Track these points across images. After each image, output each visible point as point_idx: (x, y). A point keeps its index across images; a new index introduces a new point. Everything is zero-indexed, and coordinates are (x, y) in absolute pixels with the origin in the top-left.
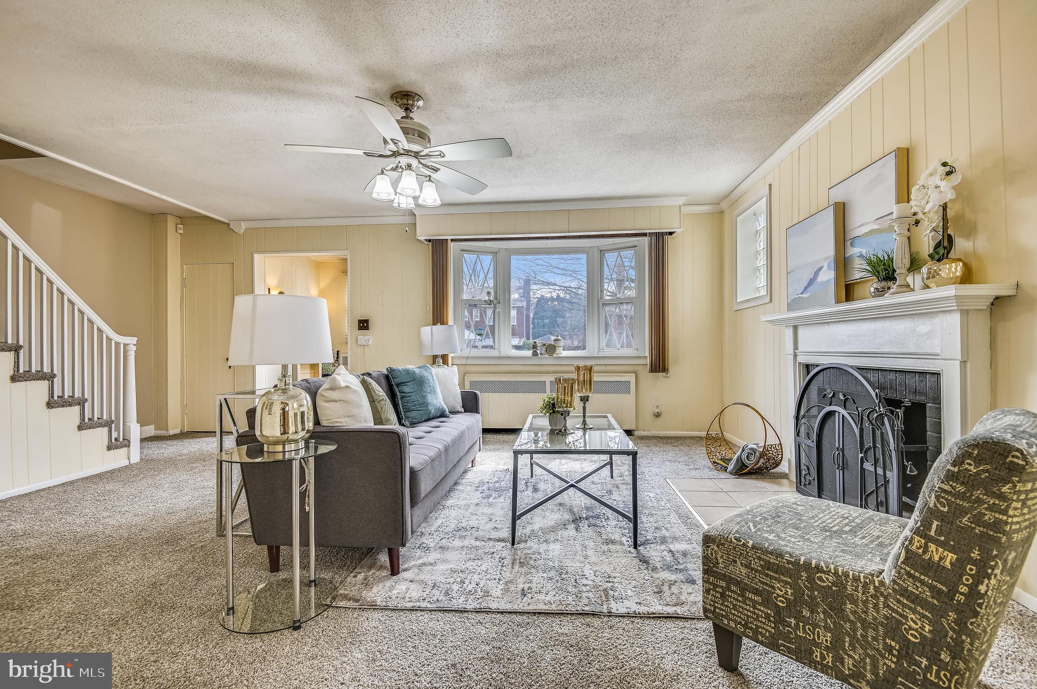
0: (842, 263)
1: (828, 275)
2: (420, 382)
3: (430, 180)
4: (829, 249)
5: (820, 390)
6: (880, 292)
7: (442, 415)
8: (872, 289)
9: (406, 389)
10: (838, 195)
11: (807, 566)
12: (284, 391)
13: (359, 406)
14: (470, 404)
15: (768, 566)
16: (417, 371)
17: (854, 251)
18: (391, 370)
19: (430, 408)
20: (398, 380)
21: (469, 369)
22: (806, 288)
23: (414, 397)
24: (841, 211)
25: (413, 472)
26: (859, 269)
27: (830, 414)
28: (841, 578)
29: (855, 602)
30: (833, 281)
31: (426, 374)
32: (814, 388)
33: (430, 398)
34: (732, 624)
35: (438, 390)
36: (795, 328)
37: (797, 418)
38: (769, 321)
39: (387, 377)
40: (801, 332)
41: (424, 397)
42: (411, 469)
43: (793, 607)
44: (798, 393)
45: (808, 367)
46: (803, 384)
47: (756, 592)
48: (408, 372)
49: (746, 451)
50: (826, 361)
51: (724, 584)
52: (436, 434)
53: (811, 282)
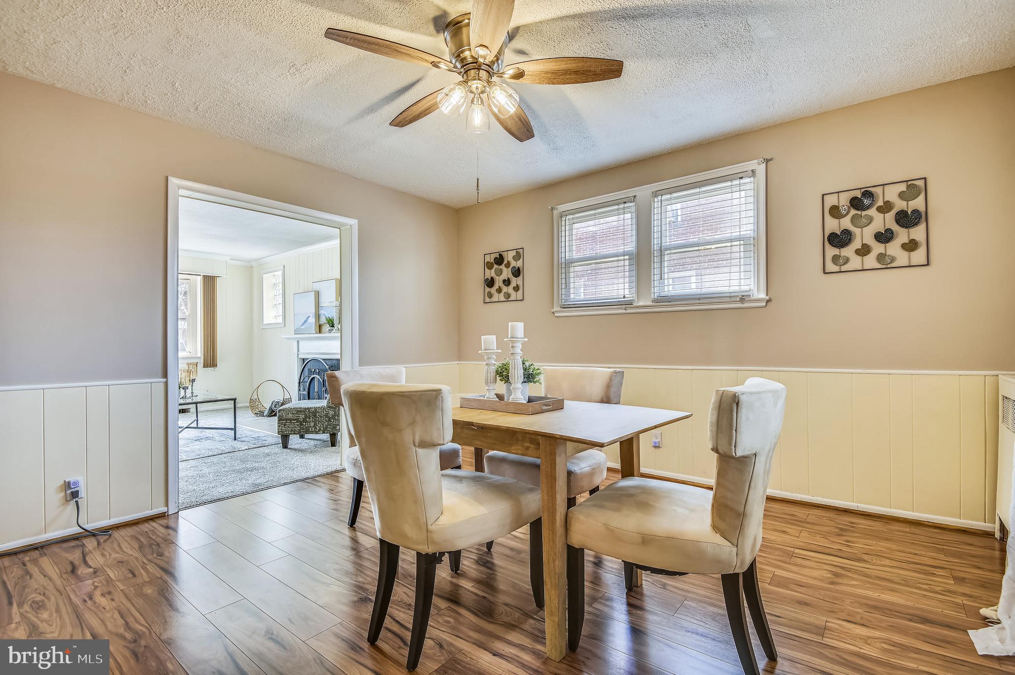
0: (318, 316)
1: (312, 320)
4: (312, 310)
5: (309, 370)
6: (330, 331)
8: (328, 330)
10: (317, 287)
11: (308, 408)
15: (298, 411)
17: (322, 312)
22: (303, 324)
24: (317, 294)
26: (323, 320)
27: (313, 379)
28: (316, 409)
29: (319, 413)
30: (314, 323)
32: (306, 370)
34: (287, 432)
36: (298, 341)
37: (299, 383)
38: (286, 338)
40: (301, 343)
43: (304, 420)
44: (300, 374)
45: (303, 360)
46: (302, 369)
47: (295, 420)
49: (274, 403)
50: (311, 357)
51: (285, 422)
53: (305, 322)
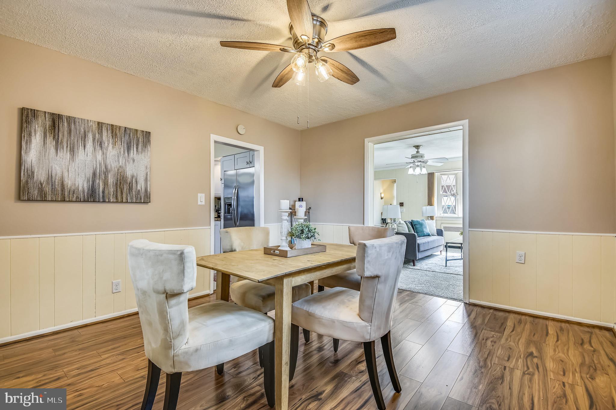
2: (421, 225)
3: (424, 167)
7: (429, 235)
9: (417, 226)
12: (391, 223)
13: (405, 228)
14: (440, 233)
16: (420, 221)
18: (412, 221)
19: (424, 232)
20: (415, 224)
21: (443, 222)
23: (420, 229)
25: (418, 244)
31: (423, 222)
33: (424, 230)
35: (427, 227)
39: (411, 223)
41: (423, 229)
42: (418, 243)
48: (417, 221)
52: (426, 239)
